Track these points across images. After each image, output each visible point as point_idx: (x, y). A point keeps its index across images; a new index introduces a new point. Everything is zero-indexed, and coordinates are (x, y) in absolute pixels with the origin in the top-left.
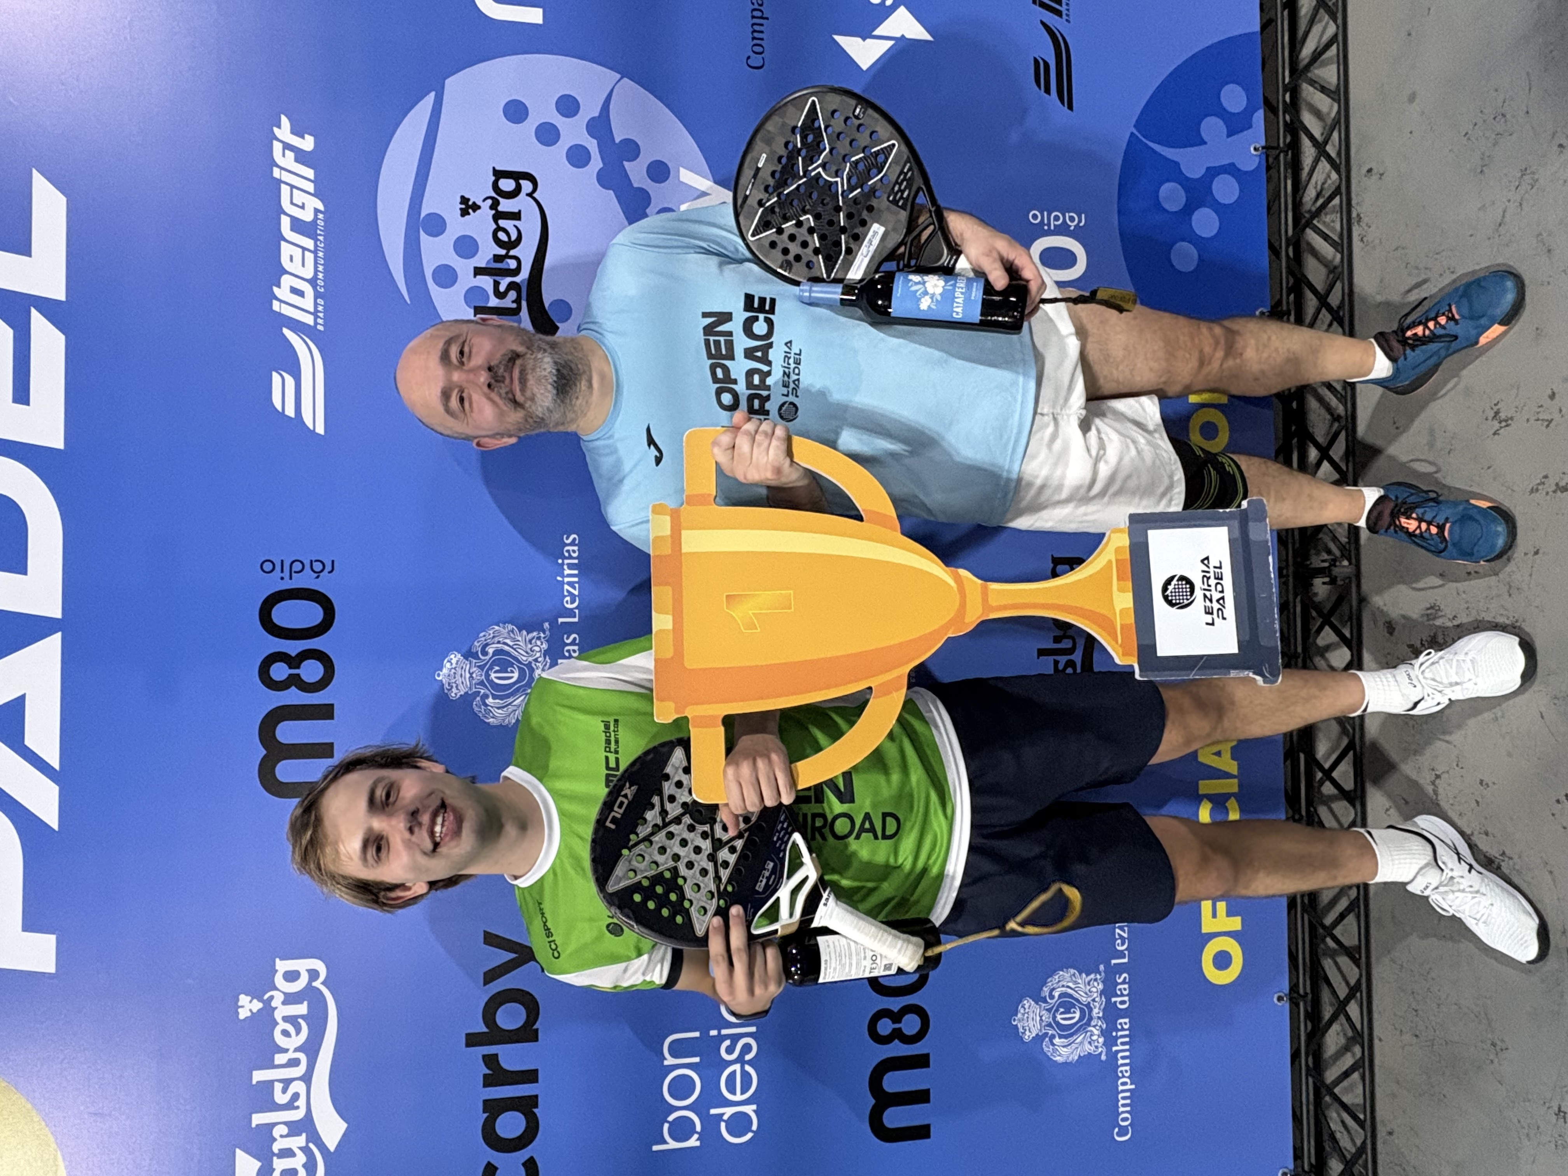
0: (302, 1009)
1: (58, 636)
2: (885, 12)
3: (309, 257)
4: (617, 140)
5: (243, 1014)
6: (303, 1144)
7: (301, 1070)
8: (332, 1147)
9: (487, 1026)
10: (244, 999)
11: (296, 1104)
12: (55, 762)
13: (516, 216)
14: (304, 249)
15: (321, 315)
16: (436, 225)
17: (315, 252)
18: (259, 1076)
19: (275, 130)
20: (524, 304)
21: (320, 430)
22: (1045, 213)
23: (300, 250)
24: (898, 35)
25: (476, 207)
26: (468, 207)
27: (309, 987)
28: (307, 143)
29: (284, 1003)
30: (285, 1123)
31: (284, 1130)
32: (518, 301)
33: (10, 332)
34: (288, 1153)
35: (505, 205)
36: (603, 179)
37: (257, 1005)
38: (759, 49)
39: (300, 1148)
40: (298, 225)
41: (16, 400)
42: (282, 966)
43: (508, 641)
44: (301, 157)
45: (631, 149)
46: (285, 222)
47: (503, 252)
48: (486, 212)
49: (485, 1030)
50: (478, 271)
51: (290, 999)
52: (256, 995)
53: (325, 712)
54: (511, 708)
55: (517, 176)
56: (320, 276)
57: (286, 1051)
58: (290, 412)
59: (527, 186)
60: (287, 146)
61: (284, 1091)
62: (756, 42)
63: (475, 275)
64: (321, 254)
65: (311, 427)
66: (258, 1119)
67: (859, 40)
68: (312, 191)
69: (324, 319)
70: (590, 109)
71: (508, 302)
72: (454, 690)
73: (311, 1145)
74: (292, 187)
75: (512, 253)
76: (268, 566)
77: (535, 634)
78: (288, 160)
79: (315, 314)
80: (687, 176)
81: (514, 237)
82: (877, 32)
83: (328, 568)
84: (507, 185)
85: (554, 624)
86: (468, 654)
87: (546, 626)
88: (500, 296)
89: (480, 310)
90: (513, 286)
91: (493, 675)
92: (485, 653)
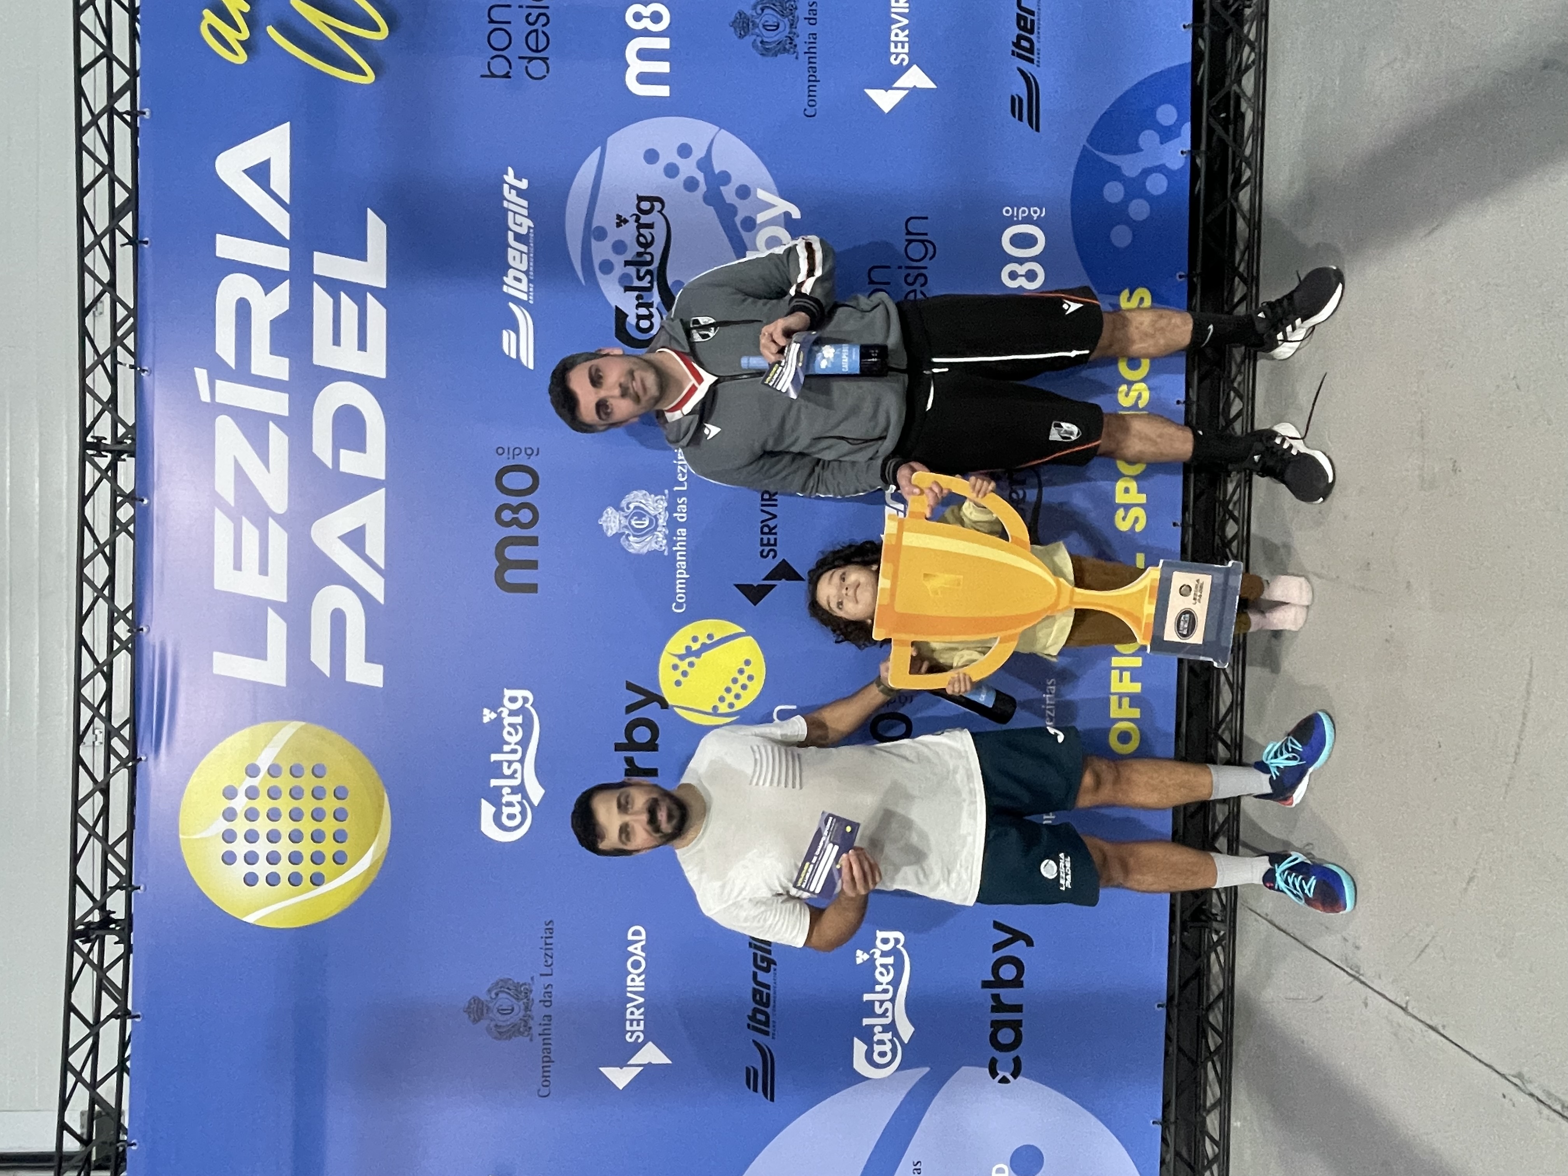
0: (519, 720)
1: (383, 491)
2: (902, 70)
3: (525, 257)
4: (717, 172)
5: (486, 720)
6: (520, 800)
7: (518, 756)
8: (536, 803)
9: (627, 738)
10: (486, 711)
11: (516, 776)
12: (382, 564)
13: (650, 226)
14: (522, 252)
15: (531, 294)
16: (601, 234)
17: (528, 254)
18: (494, 757)
19: (505, 177)
20: (655, 284)
21: (531, 366)
22: (1015, 209)
23: (519, 253)
24: (911, 86)
25: (626, 221)
26: (621, 221)
27: (523, 707)
28: (524, 184)
29: (509, 715)
30: (509, 787)
31: (509, 790)
32: (651, 282)
33: (356, 308)
34: (510, 804)
35: (644, 219)
36: (707, 199)
37: (493, 716)
38: (812, 103)
39: (518, 802)
40: (518, 237)
41: (359, 349)
42: (508, 693)
43: (643, 501)
44: (520, 193)
45: (725, 178)
46: (511, 235)
47: (642, 250)
48: (632, 225)
49: (626, 741)
50: (627, 263)
51: (512, 713)
52: (493, 709)
53: (533, 541)
54: (644, 543)
55: (652, 199)
56: (531, 269)
57: (509, 744)
58: (513, 355)
59: (658, 205)
60: (512, 187)
61: (509, 767)
62: (811, 98)
63: (625, 266)
64: (532, 255)
65: (525, 364)
66: (494, 782)
67: (883, 91)
68: (526, 214)
69: (534, 296)
70: (699, 153)
71: (645, 283)
72: (610, 531)
73: (524, 802)
74: (515, 213)
75: (648, 250)
76: (500, 451)
77: (659, 497)
78: (511, 195)
79: (528, 293)
80: (762, 194)
81: (649, 239)
82: (896, 85)
83: (535, 452)
84: (645, 205)
85: (671, 491)
86: (618, 508)
87: (666, 492)
88: (640, 278)
89: (628, 289)
90: (648, 272)
91: (633, 522)
92: (628, 508)
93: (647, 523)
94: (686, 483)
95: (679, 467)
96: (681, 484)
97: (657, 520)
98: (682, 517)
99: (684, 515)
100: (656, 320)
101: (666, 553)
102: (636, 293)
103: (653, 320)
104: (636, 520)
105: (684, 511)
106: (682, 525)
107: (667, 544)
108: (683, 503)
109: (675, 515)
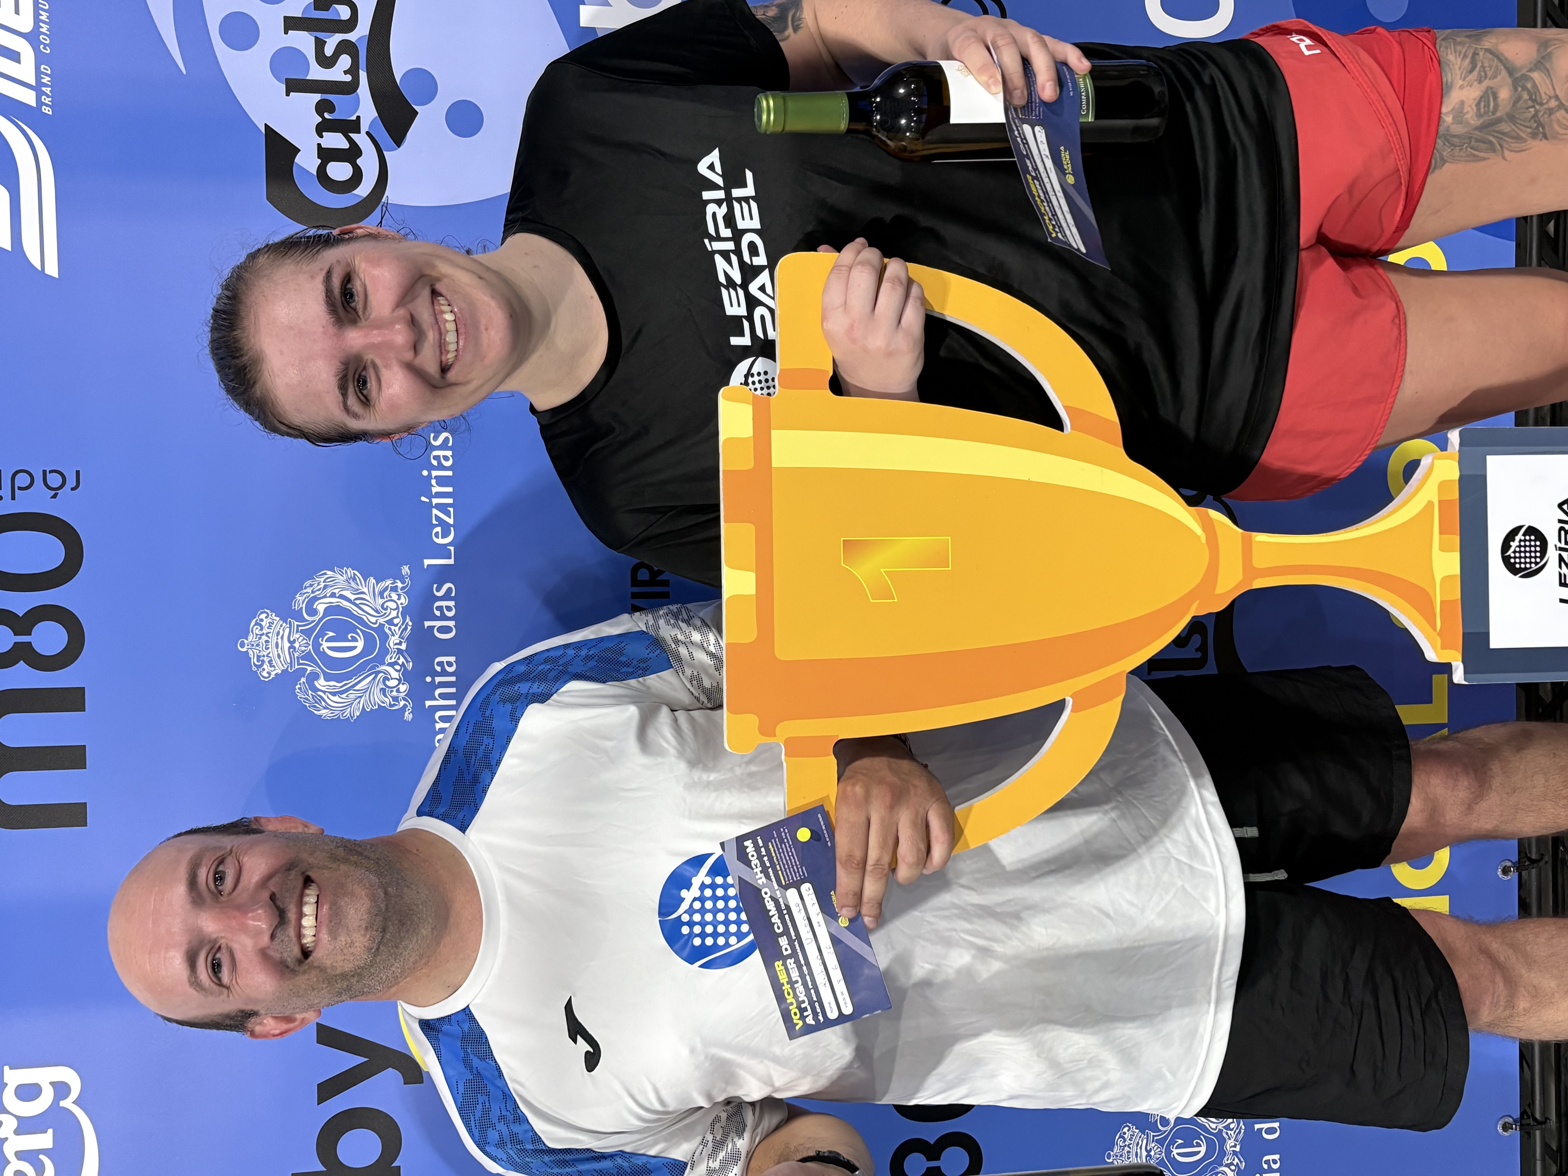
0: (45, 1140)
9: (324, 1162)
15: (47, 90)
20: (363, 76)
21: (52, 267)
27: (54, 1107)
29: (17, 1132)
32: (353, 71)
42: (14, 1077)
43: (347, 593)
49: (321, 1168)
50: (291, 24)
51: (26, 1126)
53: (70, 700)
54: (352, 695)
56: (44, 28)
58: (8, 244)
63: (286, 29)
65: (37, 264)
69: (52, 97)
71: (338, 73)
72: (266, 668)
77: (388, 582)
79: (37, 88)
83: (71, 482)
85: (417, 566)
86: (287, 613)
87: (405, 570)
88: (326, 62)
89: (295, 86)
90: (345, 47)
91: (325, 645)
92: (313, 612)
93: (360, 645)
94: (452, 548)
95: (435, 511)
96: (441, 551)
97: (385, 638)
98: (444, 630)
99: (452, 624)
100: (369, 163)
101: (408, 716)
102: (317, 97)
103: (359, 161)
104: (329, 640)
105: (450, 614)
106: (445, 648)
107: (410, 694)
108: (447, 597)
109: (427, 624)
